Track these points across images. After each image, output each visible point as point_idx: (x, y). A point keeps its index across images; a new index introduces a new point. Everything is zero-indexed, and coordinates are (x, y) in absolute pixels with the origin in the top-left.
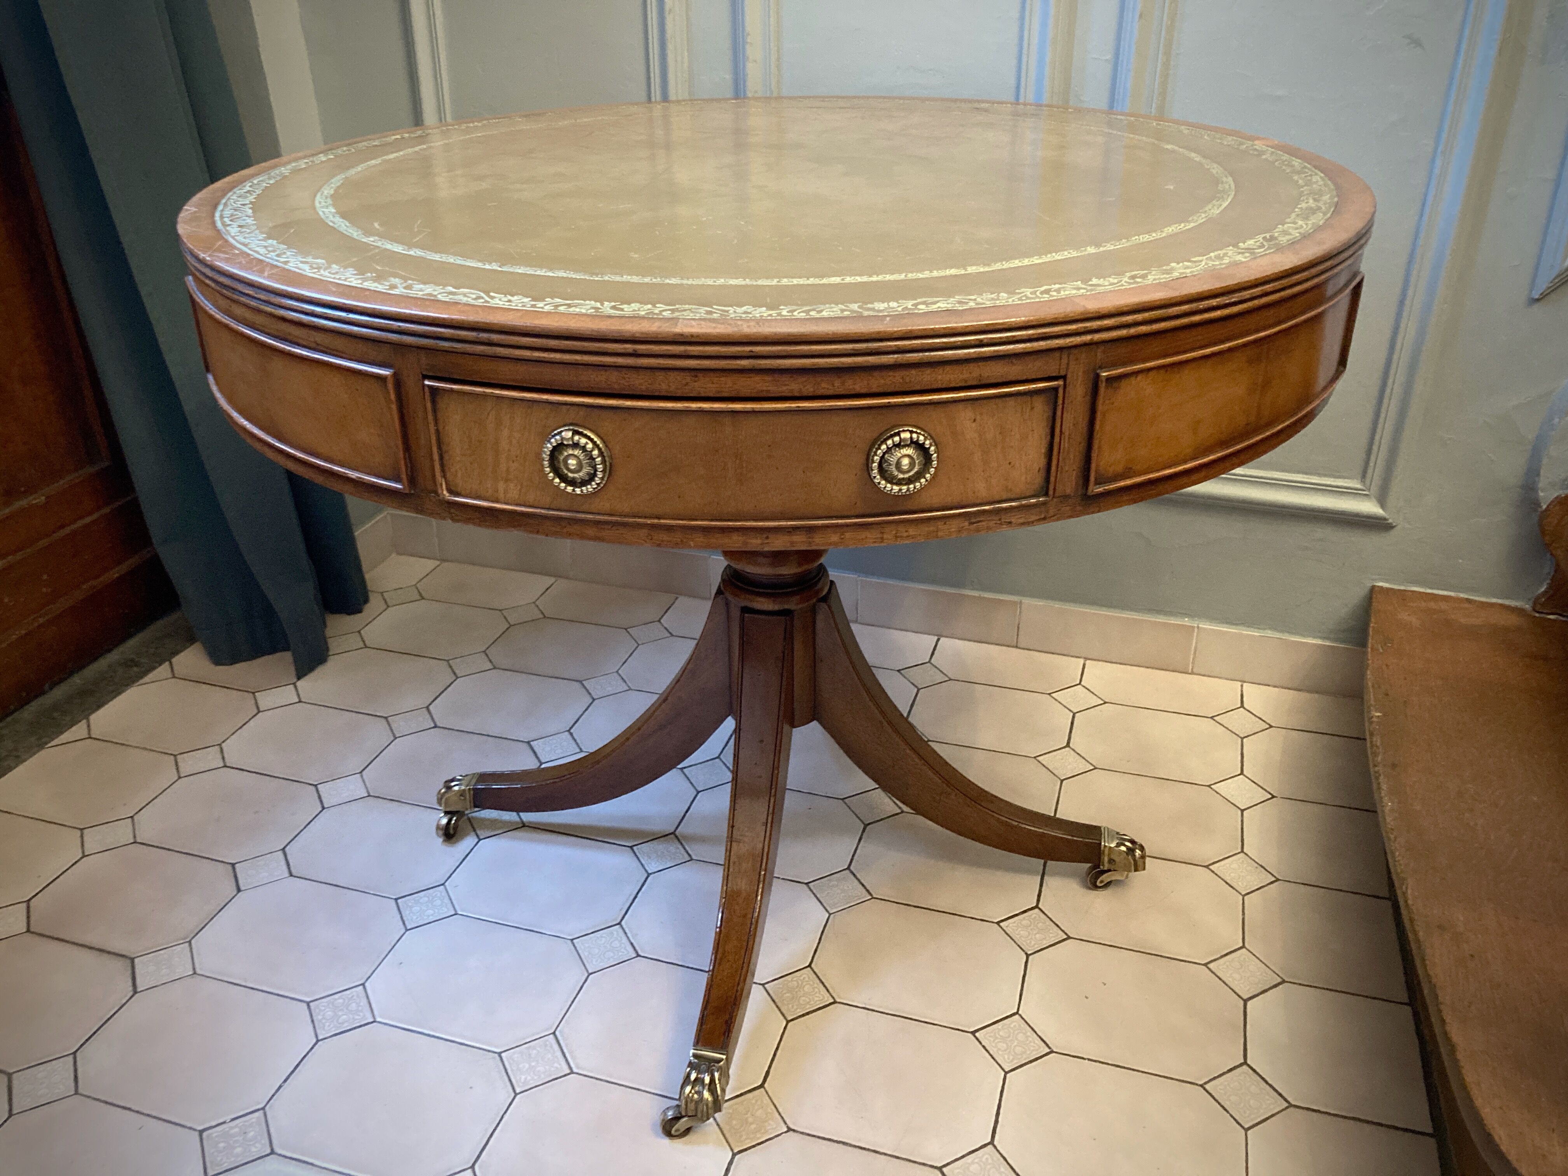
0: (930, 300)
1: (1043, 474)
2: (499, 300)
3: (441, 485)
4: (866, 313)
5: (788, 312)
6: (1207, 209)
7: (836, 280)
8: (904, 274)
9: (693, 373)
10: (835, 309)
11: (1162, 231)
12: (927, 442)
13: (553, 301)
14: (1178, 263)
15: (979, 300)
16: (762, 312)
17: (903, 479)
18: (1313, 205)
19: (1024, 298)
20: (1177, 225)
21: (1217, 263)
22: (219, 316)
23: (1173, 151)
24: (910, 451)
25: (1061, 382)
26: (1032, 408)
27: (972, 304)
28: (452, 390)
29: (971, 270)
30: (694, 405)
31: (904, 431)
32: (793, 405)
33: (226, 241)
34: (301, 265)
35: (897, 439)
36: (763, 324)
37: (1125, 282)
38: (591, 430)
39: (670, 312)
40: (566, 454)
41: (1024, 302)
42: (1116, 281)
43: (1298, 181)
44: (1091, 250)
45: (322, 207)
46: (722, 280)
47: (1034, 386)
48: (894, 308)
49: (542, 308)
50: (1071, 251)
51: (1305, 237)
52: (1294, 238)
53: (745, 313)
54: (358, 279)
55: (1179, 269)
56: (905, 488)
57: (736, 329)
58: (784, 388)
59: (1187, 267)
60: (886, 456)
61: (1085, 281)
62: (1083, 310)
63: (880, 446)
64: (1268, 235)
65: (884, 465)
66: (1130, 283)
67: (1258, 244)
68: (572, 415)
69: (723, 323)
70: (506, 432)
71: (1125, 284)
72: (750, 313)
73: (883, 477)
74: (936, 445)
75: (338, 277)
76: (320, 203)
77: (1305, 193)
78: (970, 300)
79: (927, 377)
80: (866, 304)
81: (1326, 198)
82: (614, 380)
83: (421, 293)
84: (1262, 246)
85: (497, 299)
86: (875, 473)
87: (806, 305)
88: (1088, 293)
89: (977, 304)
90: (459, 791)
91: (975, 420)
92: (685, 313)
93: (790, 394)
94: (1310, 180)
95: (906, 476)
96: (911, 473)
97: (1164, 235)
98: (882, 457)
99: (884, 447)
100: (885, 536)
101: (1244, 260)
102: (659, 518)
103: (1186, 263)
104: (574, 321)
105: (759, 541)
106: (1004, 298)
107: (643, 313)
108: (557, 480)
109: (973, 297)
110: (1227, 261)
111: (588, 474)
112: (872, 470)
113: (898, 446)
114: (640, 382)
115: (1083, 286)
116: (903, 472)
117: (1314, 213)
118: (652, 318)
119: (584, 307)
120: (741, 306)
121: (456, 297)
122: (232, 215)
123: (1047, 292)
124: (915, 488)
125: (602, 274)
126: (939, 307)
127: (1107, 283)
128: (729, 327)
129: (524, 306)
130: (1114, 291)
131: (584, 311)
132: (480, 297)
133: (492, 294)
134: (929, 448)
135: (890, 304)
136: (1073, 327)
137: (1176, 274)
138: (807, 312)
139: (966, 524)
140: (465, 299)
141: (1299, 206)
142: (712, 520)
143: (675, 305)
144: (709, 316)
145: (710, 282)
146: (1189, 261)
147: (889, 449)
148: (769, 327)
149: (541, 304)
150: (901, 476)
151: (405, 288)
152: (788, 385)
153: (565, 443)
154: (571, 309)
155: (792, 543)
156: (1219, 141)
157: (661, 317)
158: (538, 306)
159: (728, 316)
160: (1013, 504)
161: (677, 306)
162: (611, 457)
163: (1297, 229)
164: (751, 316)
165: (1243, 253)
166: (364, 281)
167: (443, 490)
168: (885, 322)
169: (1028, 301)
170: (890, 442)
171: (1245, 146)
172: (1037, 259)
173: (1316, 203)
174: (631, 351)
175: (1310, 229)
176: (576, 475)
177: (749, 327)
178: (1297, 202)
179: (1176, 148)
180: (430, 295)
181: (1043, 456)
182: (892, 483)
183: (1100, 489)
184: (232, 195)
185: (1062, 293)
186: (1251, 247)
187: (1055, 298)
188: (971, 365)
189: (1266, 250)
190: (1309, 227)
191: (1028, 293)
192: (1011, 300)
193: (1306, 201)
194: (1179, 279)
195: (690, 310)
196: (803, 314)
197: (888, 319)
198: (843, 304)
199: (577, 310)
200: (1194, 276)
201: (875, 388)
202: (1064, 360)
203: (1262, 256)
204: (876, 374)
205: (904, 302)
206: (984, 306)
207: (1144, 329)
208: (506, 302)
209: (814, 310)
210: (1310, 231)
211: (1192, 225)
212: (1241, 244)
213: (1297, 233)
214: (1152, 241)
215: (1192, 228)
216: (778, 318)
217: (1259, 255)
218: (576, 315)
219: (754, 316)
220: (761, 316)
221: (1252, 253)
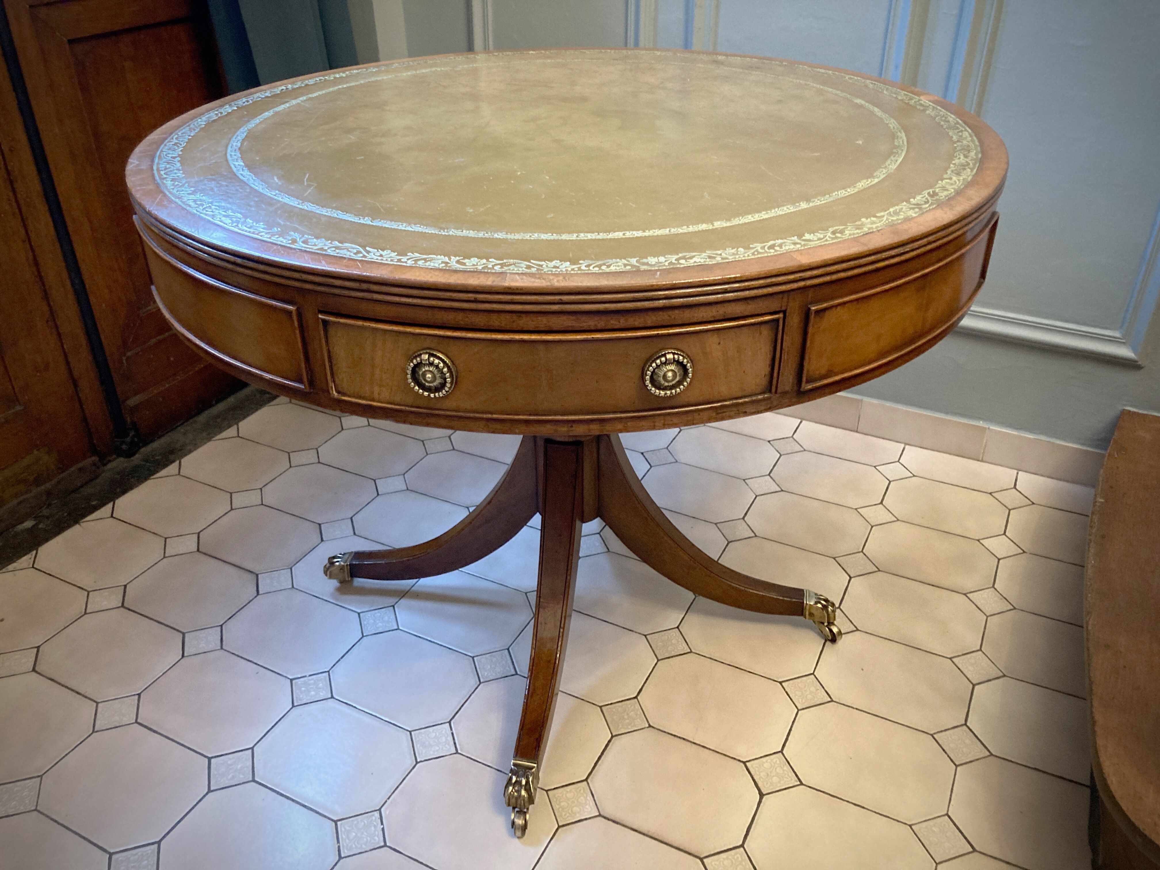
0: (688, 255)
1: (767, 378)
2: (374, 255)
3: (332, 388)
4: (643, 268)
5: (585, 266)
6: (887, 164)
7: (619, 235)
8: (668, 229)
9: (518, 315)
10: (620, 264)
11: (854, 187)
12: (685, 361)
13: (414, 256)
14: (867, 218)
15: (724, 255)
16: (567, 266)
17: (668, 386)
18: (964, 161)
19: (756, 253)
20: (865, 181)
21: (895, 218)
22: (163, 255)
23: (861, 106)
24: (673, 367)
25: (781, 315)
26: (761, 333)
27: (719, 259)
28: (339, 323)
29: (718, 224)
30: (517, 337)
31: (668, 353)
32: (589, 337)
33: (165, 195)
34: (223, 219)
35: (663, 359)
36: (569, 279)
37: (829, 237)
38: (442, 353)
39: (499, 266)
40: (424, 370)
41: (756, 257)
42: (822, 236)
43: (952, 137)
44: (804, 205)
45: (233, 160)
46: (536, 235)
47: (762, 319)
48: (661, 263)
49: (406, 262)
50: (789, 207)
51: (959, 193)
52: (950, 194)
53: (555, 267)
54: (269, 233)
55: (869, 224)
56: (668, 392)
57: (549, 284)
58: (585, 324)
59: (873, 223)
60: (656, 370)
61: (800, 236)
62: (799, 264)
63: (651, 363)
64: (931, 191)
65: (655, 377)
66: (833, 239)
67: (924, 199)
68: (428, 343)
69: (539, 278)
70: (379, 353)
71: (829, 239)
72: (558, 267)
73: (654, 385)
74: (692, 362)
75: (252, 230)
76: (231, 155)
77: (958, 148)
78: (717, 254)
79: (687, 315)
80: (643, 258)
81: (973, 154)
82: (460, 318)
83: (316, 248)
84: (926, 202)
85: (372, 254)
86: (648, 382)
87: (598, 260)
88: (803, 248)
89: (723, 259)
90: (339, 565)
91: (719, 343)
92: (511, 267)
93: (588, 329)
94: (961, 136)
95: (671, 384)
96: (674, 382)
97: (856, 190)
98: (653, 373)
99: (654, 365)
100: (656, 424)
101: (914, 215)
102: (492, 413)
103: (873, 219)
104: (430, 275)
105: (565, 429)
106: (742, 254)
107: (480, 268)
108: (417, 388)
109: (719, 252)
110: (902, 217)
111: (440, 383)
112: (646, 381)
113: (665, 363)
114: (480, 320)
115: (799, 241)
116: (668, 381)
117: (964, 169)
118: (487, 272)
119: (436, 261)
120: (551, 261)
121: (341, 251)
122: (166, 169)
123: (772, 247)
124: (676, 392)
125: (447, 229)
126: (695, 262)
127: (815, 239)
128: (543, 281)
129: (392, 261)
130: (821, 246)
131: (437, 265)
132: (359, 252)
133: (368, 248)
134: (687, 364)
135: (659, 258)
136: (792, 277)
137: (865, 229)
138: (599, 266)
139: (714, 414)
140: (349, 253)
141: (953, 162)
142: (530, 415)
143: (503, 260)
144: (528, 271)
145: (527, 236)
146: (875, 216)
147: (658, 366)
148: (573, 281)
149: (404, 259)
150: (666, 384)
151: (303, 242)
152: (586, 322)
153: (423, 362)
154: (428, 264)
155: (589, 430)
156: (894, 96)
157: (494, 271)
159: (543, 270)
160: (747, 400)
161: (505, 261)
162: (457, 371)
163: (952, 184)
164: (559, 270)
165: (913, 209)
166: (272, 235)
167: (333, 391)
168: (657, 277)
169: (759, 256)
170: (658, 361)
171: (913, 101)
172: (764, 214)
173: (966, 159)
174: (472, 299)
175: (962, 185)
176: (431, 385)
177: (558, 281)
178: (951, 157)
179: (863, 102)
180: (322, 249)
181: (768, 366)
182: (659, 389)
183: (810, 387)
184: (163, 148)
185: (784, 248)
186: (919, 202)
187: (779, 253)
188: (719, 306)
189: (930, 206)
190: (961, 183)
191: (759, 249)
192: (746, 255)
193: (958, 157)
194: (867, 234)
195: (514, 264)
196: (597, 269)
197: (658, 273)
198: (625, 259)
199: (432, 264)
200: (878, 231)
201: (649, 323)
202: (785, 300)
203: (926, 211)
204: (650, 313)
205: (669, 256)
206: (727, 261)
207: (842, 275)
208: (379, 256)
209: (604, 264)
210: (962, 187)
211: (876, 180)
212: (912, 200)
213: (952, 188)
214: (847, 196)
215: (876, 183)
216: (579, 272)
217: (925, 210)
218: (431, 269)
219: (562, 271)
220: (567, 270)
221: (920, 209)
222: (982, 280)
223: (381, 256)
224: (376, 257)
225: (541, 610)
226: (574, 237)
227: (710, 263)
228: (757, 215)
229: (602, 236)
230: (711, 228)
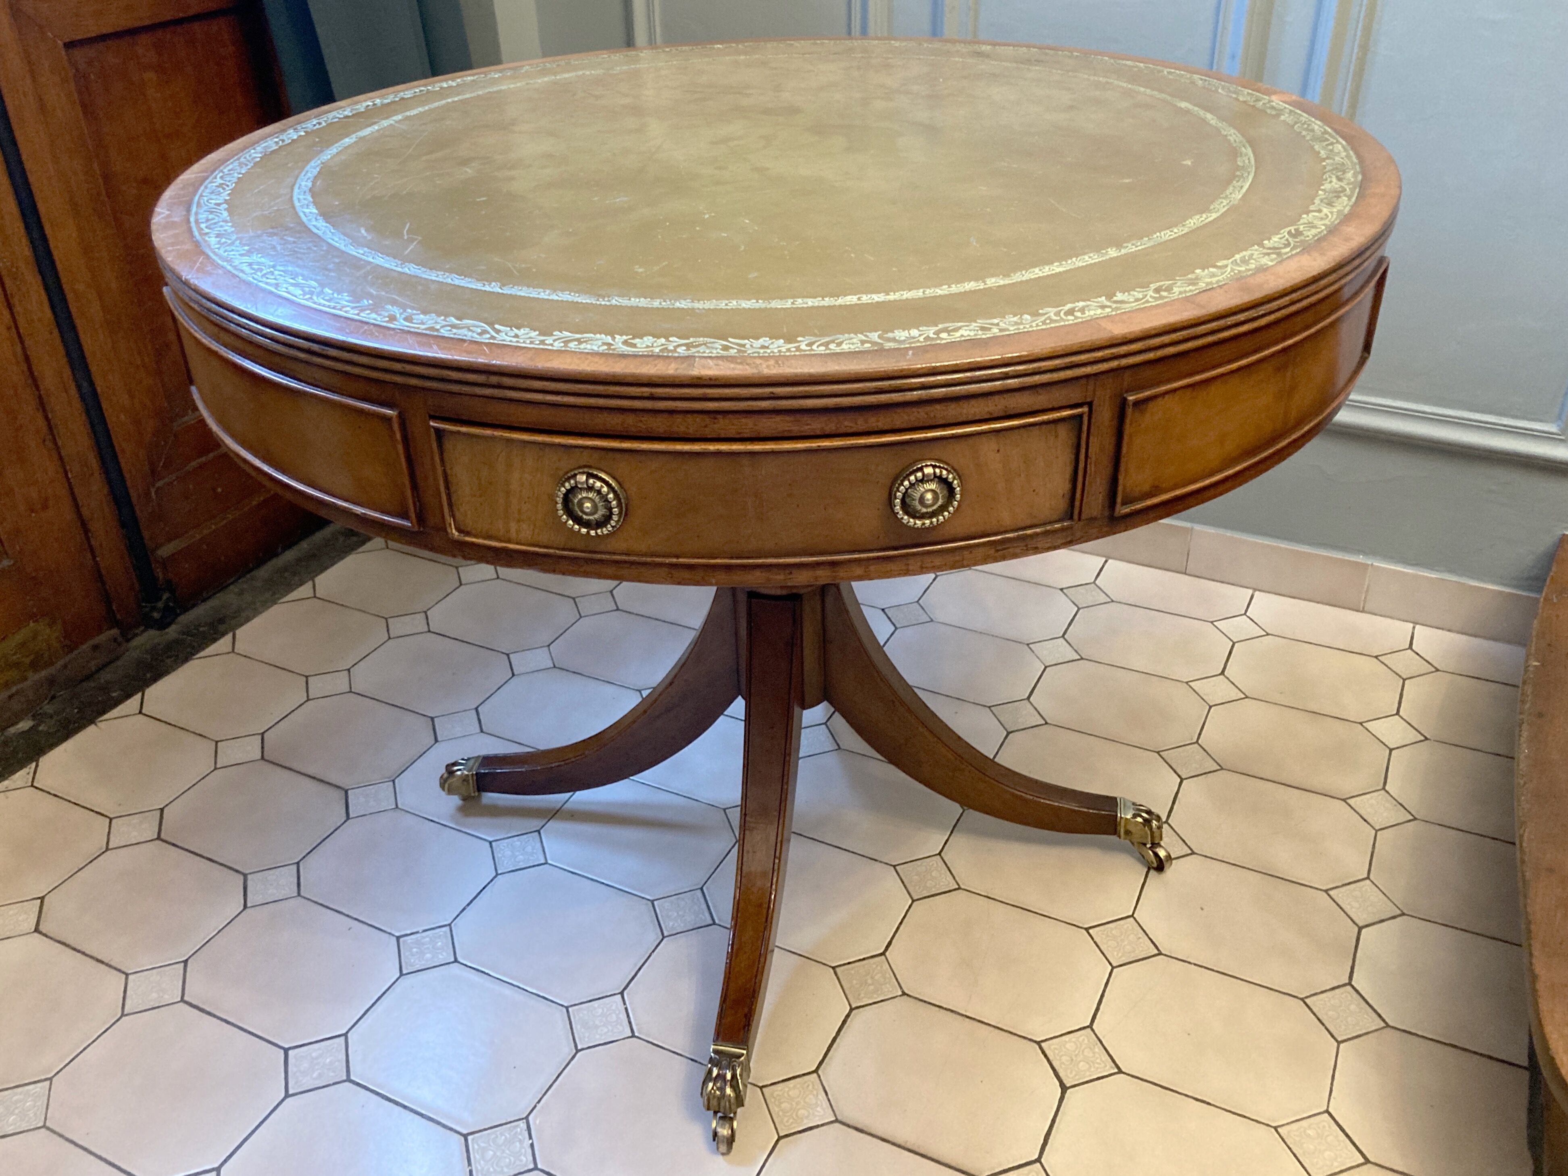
0: (951, 325)
1: (1067, 498)
2: (506, 335)
3: (451, 525)
4: (888, 345)
5: (807, 345)
6: (1228, 192)
7: (851, 299)
8: (921, 290)
9: (712, 416)
10: (855, 341)
11: (1183, 225)
13: (563, 336)
14: (1203, 270)
15: (1002, 325)
16: (778, 346)
17: (927, 513)
18: (1337, 186)
19: (1048, 321)
20: (1198, 217)
21: (1243, 269)
22: (206, 341)
23: (1188, 112)
24: (933, 486)
25: (1085, 409)
26: (1056, 437)
27: (995, 330)
28: (459, 432)
29: (991, 282)
30: (712, 447)
31: (927, 466)
32: (814, 445)
33: (208, 257)
34: (291, 289)
35: (919, 475)
36: (783, 363)
37: (1151, 297)
38: (606, 472)
39: (684, 348)
40: (580, 497)
41: (1048, 326)
42: (1140, 296)
43: (1319, 153)
44: (1113, 253)
45: (302, 206)
46: (735, 302)
47: (1058, 415)
48: (914, 338)
49: (552, 345)
50: (1092, 255)
51: (1332, 231)
52: (1320, 233)
53: (763, 347)
54: (356, 307)
55: (1206, 277)
56: (927, 522)
57: (755, 371)
58: (807, 427)
59: (1213, 275)
60: (909, 491)
61: (1109, 297)
62: (1110, 335)
63: (902, 481)
64: (1292, 229)
65: (907, 500)
66: (1156, 299)
67: (1283, 241)
68: (585, 458)
69: (741, 363)
70: (516, 475)
71: (1150, 300)
72: (767, 348)
73: (906, 513)
74: (960, 477)
75: (332, 304)
76: (299, 199)
77: (1328, 168)
78: (992, 324)
79: (953, 411)
80: (887, 332)
81: (1349, 175)
82: (630, 423)
83: (423, 327)
84: (1287, 245)
85: (503, 334)
86: (898, 508)
87: (823, 335)
88: (1114, 313)
89: (1001, 330)
90: (461, 775)
91: (998, 451)
92: (702, 349)
93: (812, 434)
94: (1332, 151)
95: (930, 510)
96: (935, 507)
97: (1186, 230)
98: (904, 495)
99: (906, 483)
100: (911, 568)
101: (1270, 264)
102: (677, 557)
103: (1211, 270)
104: (587, 362)
105: (782, 577)
106: (1028, 323)
107: (657, 350)
108: (571, 522)
109: (996, 321)
110: (1253, 266)
111: (603, 515)
112: (895, 506)
113: (922, 481)
114: (658, 424)
115: (1108, 304)
116: (927, 506)
117: (1338, 197)
118: (667, 357)
119: (595, 343)
120: (757, 338)
121: (460, 331)
122: (208, 220)
123: (1071, 312)
124: (938, 520)
125: (609, 297)
126: (962, 336)
127: (1132, 300)
128: (747, 367)
129: (531, 343)
130: (1139, 309)
131: (595, 348)
132: (484, 332)
133: (497, 326)
134: (953, 482)
135: (911, 332)
136: (1099, 354)
137: (1202, 285)
138: (826, 345)
139: (993, 552)
140: (470, 333)
141: (1322, 187)
142: (732, 558)
143: (688, 339)
144: (725, 353)
145: (722, 305)
146: (1215, 266)
147: (912, 485)
148: (789, 367)
149: (549, 340)
150: (924, 510)
151: (405, 319)
152: (810, 425)
153: (579, 486)
154: (582, 346)
155: (816, 578)
156: (1234, 96)
157: (676, 355)
158: (547, 342)
159: (746, 352)
160: (1038, 530)
161: (692, 340)
162: (627, 498)
163: (1322, 219)
164: (769, 351)
165: (1268, 254)
166: (362, 311)
167: (452, 529)
168: (908, 357)
169: (1053, 325)
170: (912, 478)
171: (1261, 103)
172: (1057, 266)
173: (1340, 183)
174: (648, 395)
175: (1336, 219)
176: (591, 517)
177: (768, 367)
178: (1320, 182)
179: (1190, 106)
180: (432, 329)
181: (1067, 481)
182: (914, 517)
183: (1126, 510)
184: (203, 191)
185: (1087, 313)
186: (1276, 245)
187: (1080, 320)
188: (997, 397)
189: (1292, 250)
190: (1335, 217)
191: (1052, 314)
192: (1034, 324)
193: (1329, 180)
194: (1204, 291)
195: (705, 344)
196: (823, 348)
197: (910, 352)
198: (862, 333)
199: (589, 346)
200: (1220, 287)
201: (898, 424)
202: (1091, 388)
203: (1288, 258)
204: (899, 410)
205: (925, 328)
206: (1007, 333)
207: (1171, 350)
208: (514, 337)
209: (833, 342)
210: (1336, 222)
211: (1214, 216)
212: (1266, 242)
213: (1323, 225)
214: (1174, 239)
215: (1215, 219)
216: (798, 353)
217: (1285, 257)
218: (588, 353)
219: (773, 352)
220: (780, 351)
221: (1279, 254)
222: (1366, 355)
223: (516, 336)
224: (509, 339)
225: (747, 832)
226: (788, 304)
227: (984, 337)
228: (1047, 268)
229: (828, 302)
230: (982, 287)
